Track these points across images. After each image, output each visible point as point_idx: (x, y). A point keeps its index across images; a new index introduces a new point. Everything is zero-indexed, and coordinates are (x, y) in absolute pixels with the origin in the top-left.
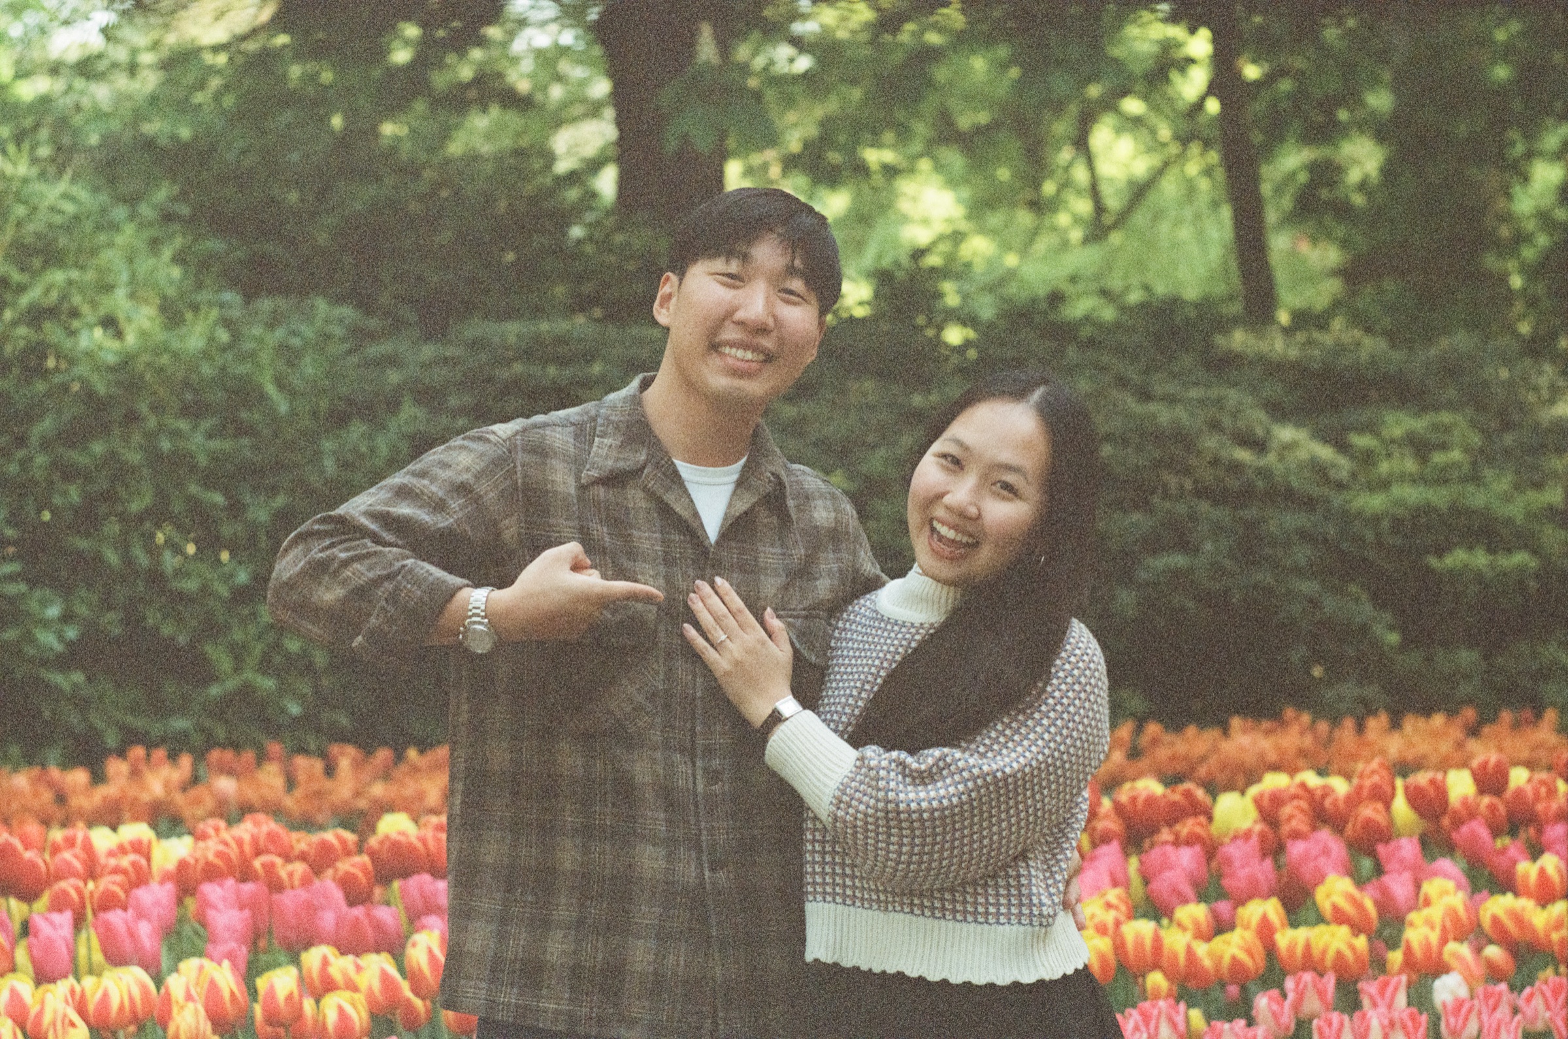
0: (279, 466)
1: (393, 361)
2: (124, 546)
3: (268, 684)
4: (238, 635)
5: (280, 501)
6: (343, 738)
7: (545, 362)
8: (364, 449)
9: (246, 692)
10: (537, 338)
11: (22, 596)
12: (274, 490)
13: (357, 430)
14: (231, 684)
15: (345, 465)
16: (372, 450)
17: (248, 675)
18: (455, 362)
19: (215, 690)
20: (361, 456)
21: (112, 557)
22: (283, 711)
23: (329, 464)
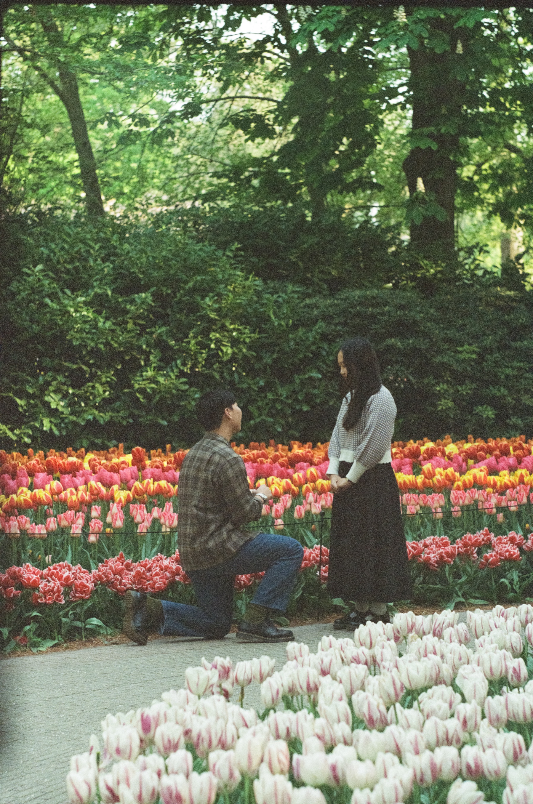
0: (275, 344)
1: (316, 306)
2: (221, 373)
3: (270, 420)
4: (260, 403)
5: (275, 356)
6: (296, 439)
7: (368, 306)
8: (304, 338)
9: (263, 423)
10: (365, 297)
11: (186, 390)
12: (273, 352)
13: (301, 331)
14: (258, 420)
15: (298, 344)
16: (307, 338)
17: (264, 417)
18: (337, 305)
19: (252, 422)
20: (302, 340)
21: (217, 376)
22: (275, 430)
23: (292, 343)
